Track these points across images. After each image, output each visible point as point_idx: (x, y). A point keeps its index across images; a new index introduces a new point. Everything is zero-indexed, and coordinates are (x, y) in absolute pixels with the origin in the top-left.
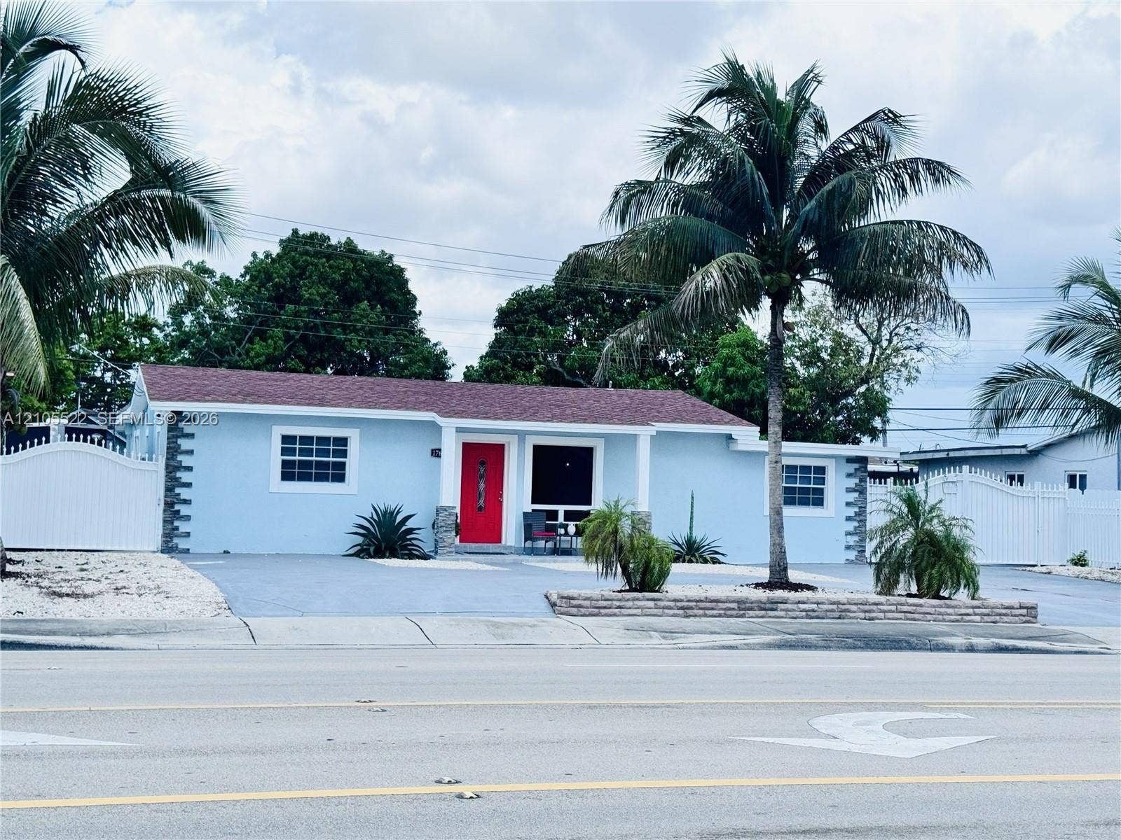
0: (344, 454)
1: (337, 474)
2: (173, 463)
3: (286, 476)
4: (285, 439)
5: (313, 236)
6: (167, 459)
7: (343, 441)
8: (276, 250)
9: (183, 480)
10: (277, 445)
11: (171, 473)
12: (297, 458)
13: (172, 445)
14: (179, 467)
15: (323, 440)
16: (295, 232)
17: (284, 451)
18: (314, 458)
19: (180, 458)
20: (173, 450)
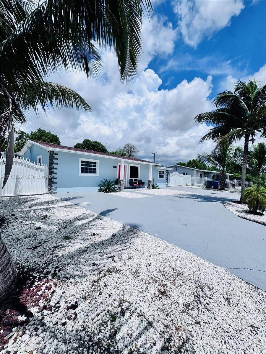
0: (95, 166)
1: (94, 171)
2: (52, 167)
3: (82, 172)
4: (83, 162)
5: (43, 131)
6: (49, 166)
7: (95, 163)
8: (37, 131)
9: (54, 172)
10: (80, 163)
11: (51, 170)
12: (85, 167)
13: (51, 161)
14: (53, 168)
15: (91, 163)
16: (40, 129)
17: (82, 165)
18: (89, 167)
19: (53, 165)
20: (51, 163)
